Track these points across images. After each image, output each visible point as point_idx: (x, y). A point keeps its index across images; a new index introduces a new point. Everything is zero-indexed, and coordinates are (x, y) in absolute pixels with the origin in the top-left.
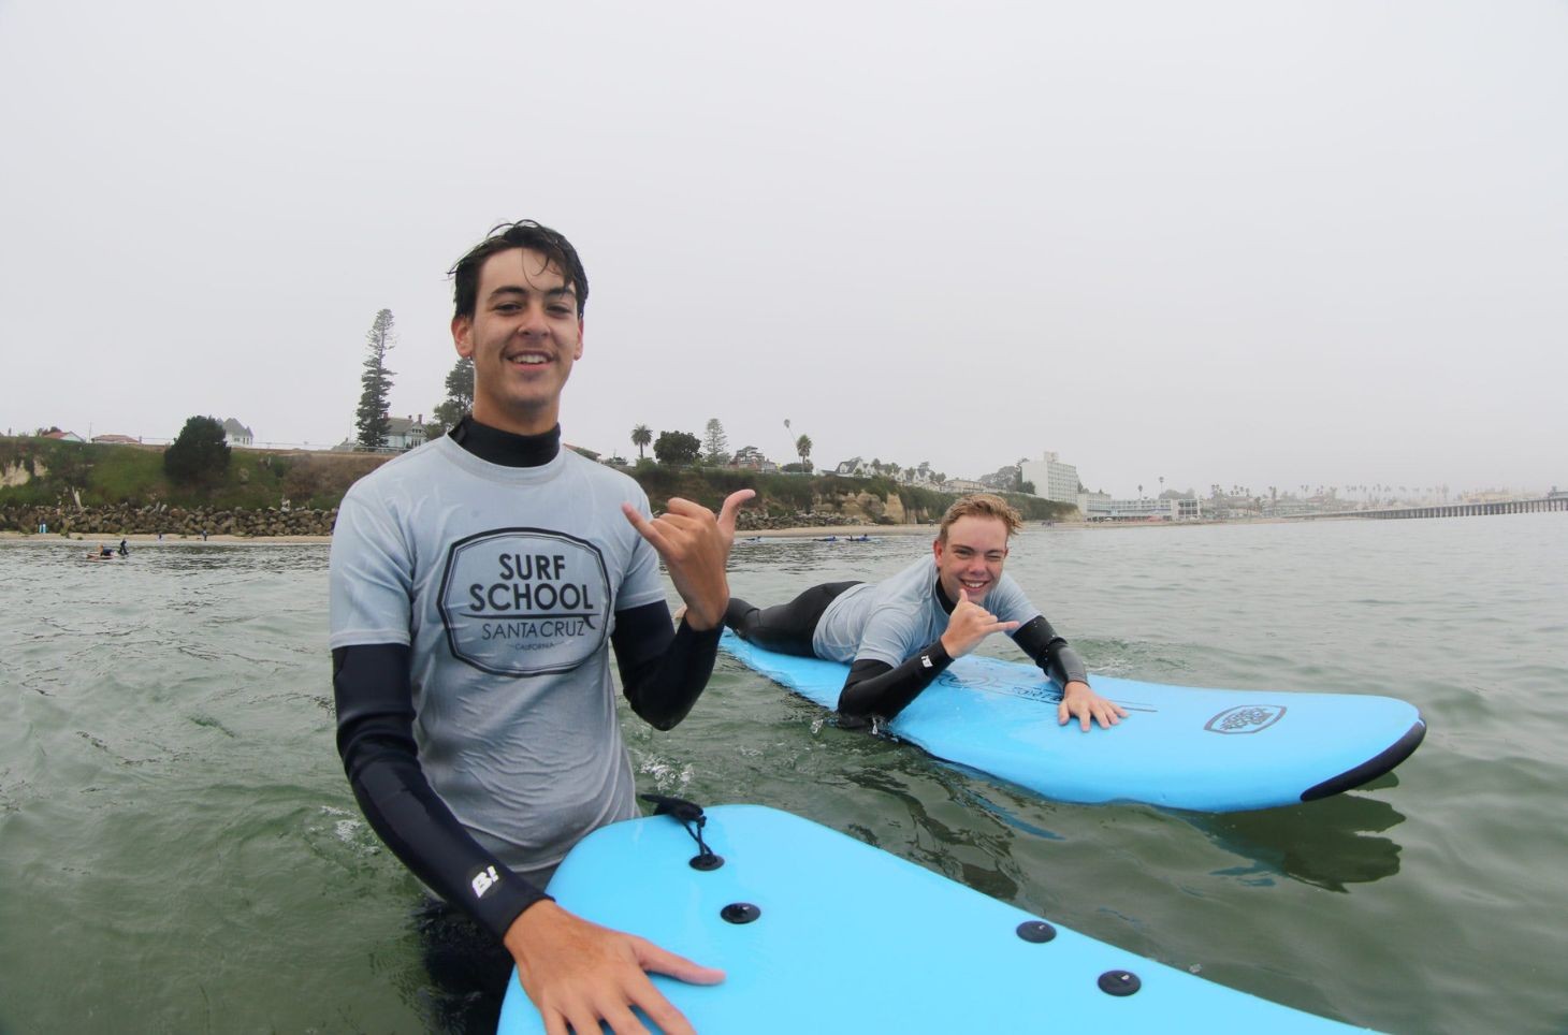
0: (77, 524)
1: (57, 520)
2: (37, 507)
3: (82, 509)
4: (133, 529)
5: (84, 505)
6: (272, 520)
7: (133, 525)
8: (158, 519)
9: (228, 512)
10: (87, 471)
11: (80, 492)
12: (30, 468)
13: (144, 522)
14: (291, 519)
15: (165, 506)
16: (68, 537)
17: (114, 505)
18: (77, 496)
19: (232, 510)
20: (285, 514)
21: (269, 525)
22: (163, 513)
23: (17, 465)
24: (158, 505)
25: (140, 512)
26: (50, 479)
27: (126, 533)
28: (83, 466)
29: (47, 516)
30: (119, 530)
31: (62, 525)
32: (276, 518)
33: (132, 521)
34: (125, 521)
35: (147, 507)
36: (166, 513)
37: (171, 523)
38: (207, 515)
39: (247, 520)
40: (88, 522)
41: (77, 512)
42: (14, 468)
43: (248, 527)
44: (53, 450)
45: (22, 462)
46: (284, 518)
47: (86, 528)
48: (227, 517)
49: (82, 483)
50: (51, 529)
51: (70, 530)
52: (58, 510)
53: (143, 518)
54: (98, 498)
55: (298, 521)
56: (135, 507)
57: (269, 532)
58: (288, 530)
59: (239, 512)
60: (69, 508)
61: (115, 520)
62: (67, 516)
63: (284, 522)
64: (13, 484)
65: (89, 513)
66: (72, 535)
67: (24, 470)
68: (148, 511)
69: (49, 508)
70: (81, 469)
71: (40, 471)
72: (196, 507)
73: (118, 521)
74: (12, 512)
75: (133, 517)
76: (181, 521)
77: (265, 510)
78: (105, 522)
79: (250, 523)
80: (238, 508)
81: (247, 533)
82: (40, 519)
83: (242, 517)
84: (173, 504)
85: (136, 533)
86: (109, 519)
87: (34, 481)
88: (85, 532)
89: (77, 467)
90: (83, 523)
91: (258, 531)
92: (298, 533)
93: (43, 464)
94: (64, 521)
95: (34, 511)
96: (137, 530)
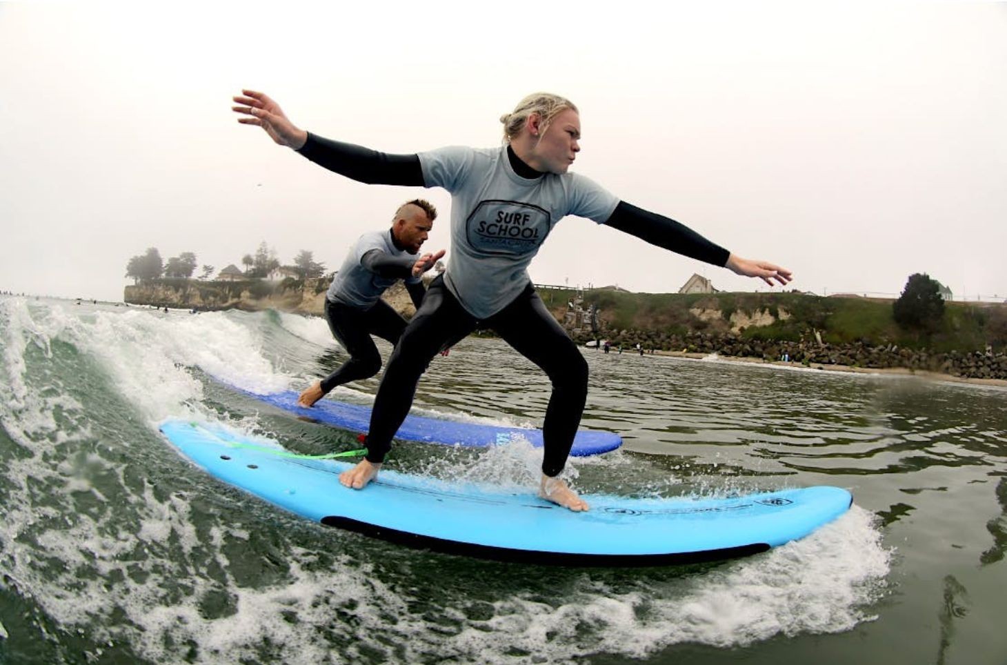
0: (817, 356)
1: (799, 353)
2: (781, 342)
3: (823, 346)
4: (867, 364)
5: (823, 342)
6: (980, 363)
7: (867, 360)
8: (890, 357)
9: (946, 354)
10: (827, 317)
11: (821, 332)
12: (774, 313)
13: (878, 359)
14: (993, 364)
15: (895, 347)
16: (809, 366)
17: (850, 344)
18: (818, 336)
19: (949, 353)
20: (989, 358)
21: (978, 368)
22: (894, 353)
23: (763, 312)
24: (890, 345)
25: (875, 351)
26: (794, 322)
27: (860, 367)
28: (823, 313)
29: (789, 349)
30: (854, 363)
31: (803, 356)
32: (983, 361)
33: (866, 358)
34: (859, 356)
35: (881, 347)
36: (896, 353)
37: (901, 361)
38: (930, 356)
39: (961, 362)
40: (827, 356)
41: (819, 348)
42: (760, 314)
43: (962, 368)
44: (795, 301)
45: (767, 309)
46: (988, 362)
47: (826, 360)
48: (945, 359)
49: (821, 326)
50: (793, 358)
51: (810, 360)
52: (801, 345)
53: (877, 356)
54: (836, 338)
55: (999, 366)
56: (868, 346)
57: (979, 375)
58: (992, 374)
59: (955, 355)
60: (811, 344)
61: (850, 355)
62: (808, 350)
63: (989, 366)
64: (758, 324)
65: (829, 349)
66: (812, 364)
67: (769, 316)
68: (881, 350)
69: (792, 343)
70: (821, 316)
71: (783, 316)
72: (920, 349)
73: (852, 356)
74: (757, 344)
75: (866, 354)
76: (909, 359)
77: (974, 354)
78: (842, 356)
79: (963, 365)
80: (954, 351)
81: (963, 374)
82: (783, 351)
83: (957, 360)
84: (902, 346)
85: (869, 367)
86: (844, 354)
87: (778, 323)
88: (824, 363)
89: (817, 314)
90: (824, 356)
91: (970, 373)
92: (999, 378)
93: (787, 311)
94: (805, 353)
95: (778, 344)
96: (870, 365)
